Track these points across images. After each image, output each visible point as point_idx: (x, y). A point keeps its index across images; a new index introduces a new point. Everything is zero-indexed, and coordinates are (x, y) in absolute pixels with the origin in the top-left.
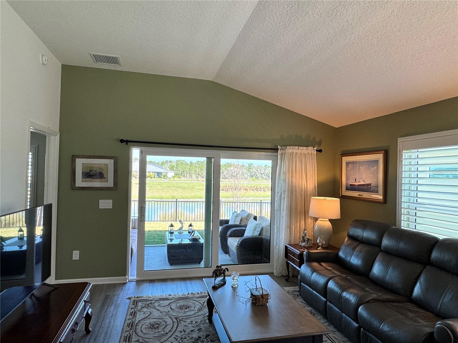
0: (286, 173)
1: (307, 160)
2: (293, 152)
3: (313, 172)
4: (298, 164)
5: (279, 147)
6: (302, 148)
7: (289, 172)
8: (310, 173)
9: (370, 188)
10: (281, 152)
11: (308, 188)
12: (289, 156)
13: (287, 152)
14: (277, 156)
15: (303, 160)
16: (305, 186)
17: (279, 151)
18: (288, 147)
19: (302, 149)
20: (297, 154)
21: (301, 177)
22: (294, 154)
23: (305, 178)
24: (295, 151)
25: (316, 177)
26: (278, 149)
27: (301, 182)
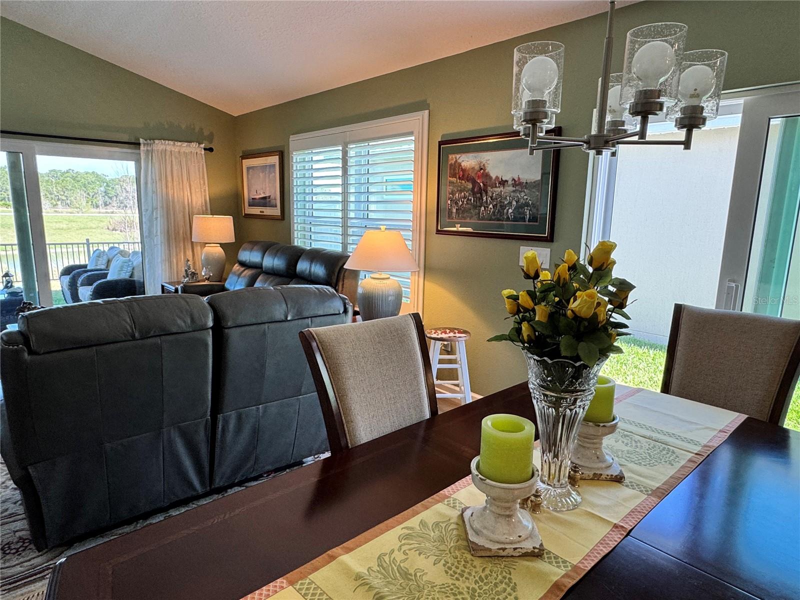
0: (156, 182)
1: (189, 162)
2: (166, 150)
3: (202, 181)
4: (175, 168)
5: (141, 141)
6: (179, 143)
7: (160, 179)
8: (196, 182)
9: (270, 201)
10: (145, 149)
11: (194, 203)
12: (160, 155)
13: (156, 149)
14: (140, 154)
15: (184, 164)
16: (190, 201)
17: (142, 146)
18: (156, 141)
19: (180, 146)
20: (173, 152)
21: (181, 187)
22: (168, 153)
23: (188, 189)
24: (168, 148)
25: (207, 188)
26: (140, 143)
27: (182, 194)
